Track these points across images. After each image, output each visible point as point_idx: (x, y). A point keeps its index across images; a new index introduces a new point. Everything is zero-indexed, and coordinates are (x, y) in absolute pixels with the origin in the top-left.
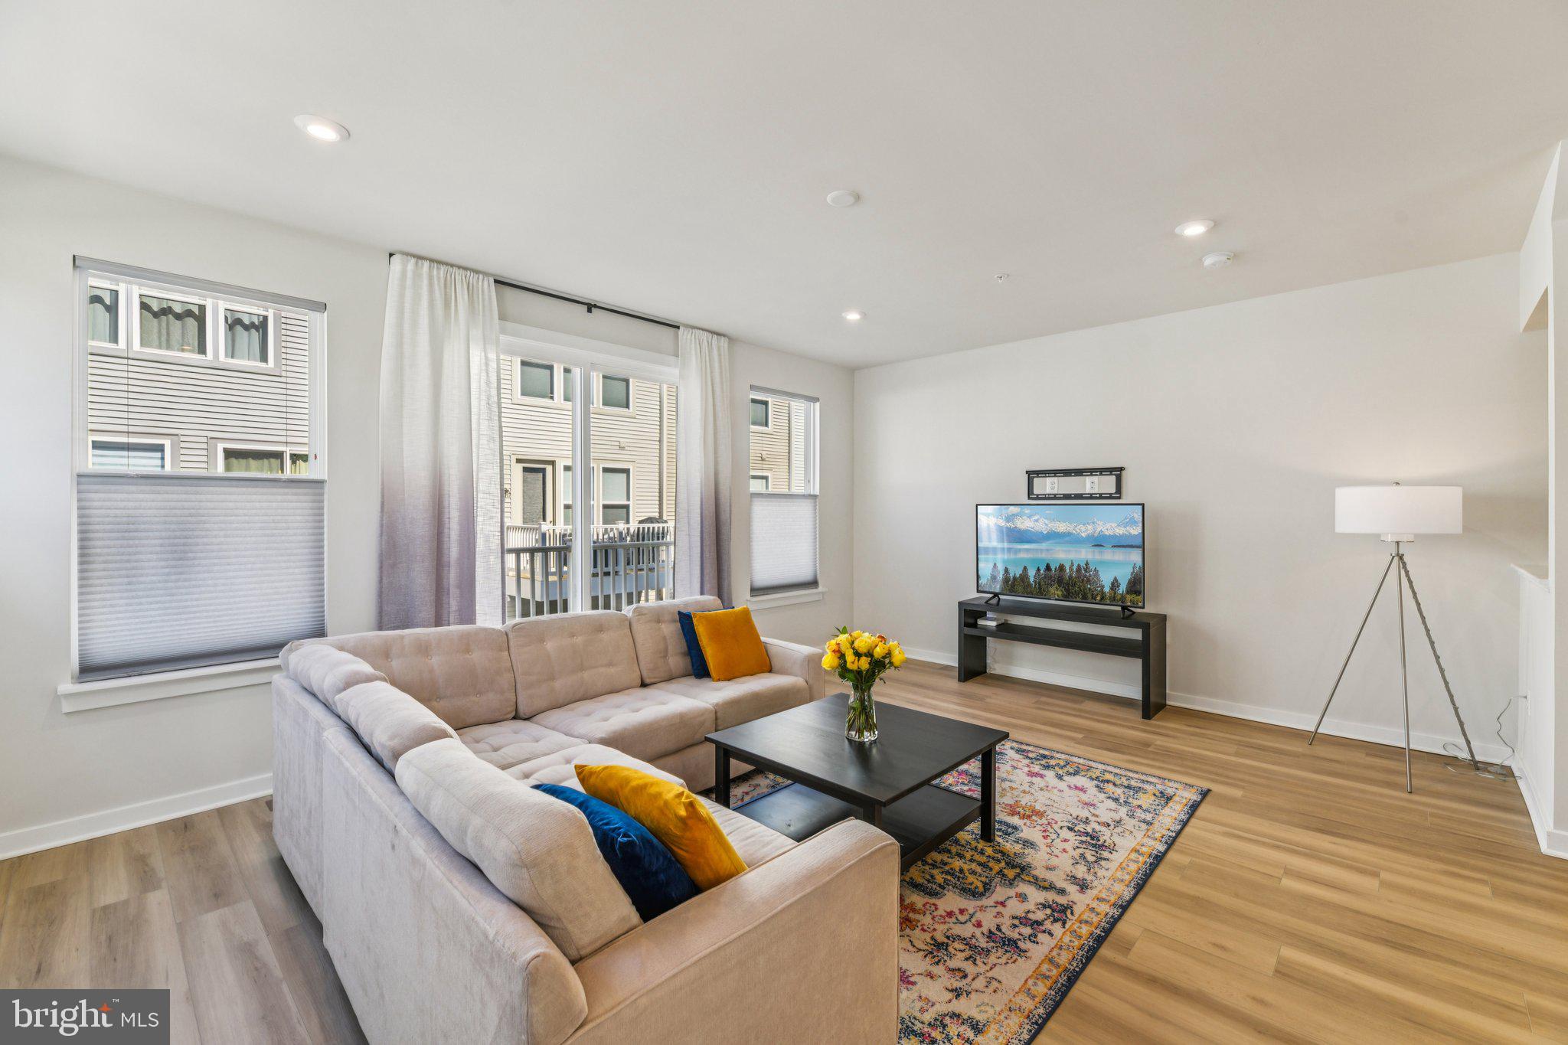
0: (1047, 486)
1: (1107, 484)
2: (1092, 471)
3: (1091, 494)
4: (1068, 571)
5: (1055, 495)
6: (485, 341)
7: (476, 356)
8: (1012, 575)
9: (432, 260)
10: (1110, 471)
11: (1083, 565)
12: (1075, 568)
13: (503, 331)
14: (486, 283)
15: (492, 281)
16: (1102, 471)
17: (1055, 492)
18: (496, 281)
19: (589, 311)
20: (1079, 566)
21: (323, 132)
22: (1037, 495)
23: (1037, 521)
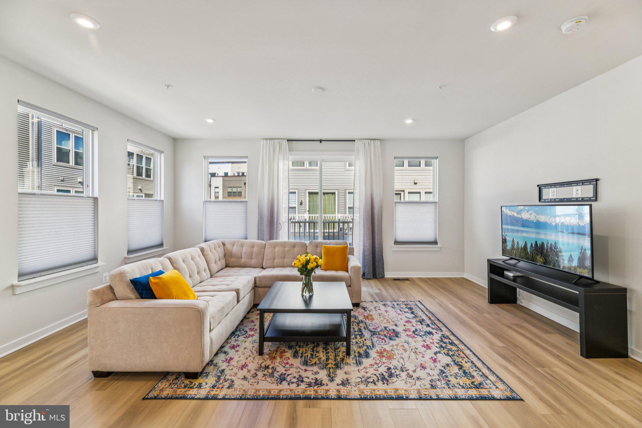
0: (549, 194)
1: (587, 191)
2: (577, 183)
3: (577, 198)
4: (546, 247)
5: (555, 199)
6: (284, 159)
7: (281, 163)
8: (520, 246)
9: (270, 139)
10: (589, 181)
11: (553, 244)
12: (549, 245)
13: (291, 155)
14: (285, 141)
15: (286, 140)
16: (583, 182)
17: (555, 197)
18: (287, 140)
19: (321, 142)
20: (551, 244)
21: (210, 121)
22: (545, 200)
23: (531, 214)
